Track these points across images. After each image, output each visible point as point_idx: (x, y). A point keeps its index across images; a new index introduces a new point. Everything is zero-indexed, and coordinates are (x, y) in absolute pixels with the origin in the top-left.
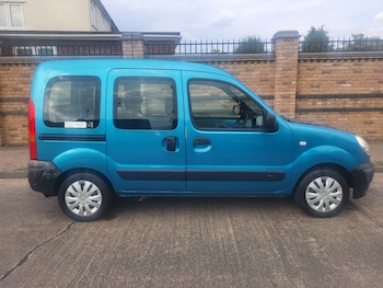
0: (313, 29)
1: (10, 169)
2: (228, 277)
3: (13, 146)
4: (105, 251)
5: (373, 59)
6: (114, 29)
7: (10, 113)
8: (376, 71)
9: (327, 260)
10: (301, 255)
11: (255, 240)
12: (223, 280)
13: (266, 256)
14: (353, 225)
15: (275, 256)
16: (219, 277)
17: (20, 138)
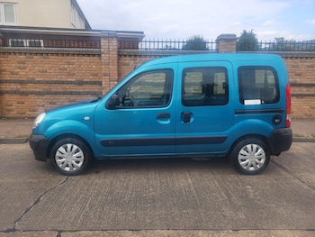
0: (245, 32)
1: (11, 137)
2: (190, 211)
3: (9, 119)
4: (98, 195)
5: (291, 58)
6: (88, 27)
7: (7, 92)
8: (293, 66)
9: (260, 200)
10: (241, 197)
11: (208, 187)
12: (188, 214)
13: (217, 198)
14: (277, 177)
15: (223, 197)
16: (185, 211)
17: (15, 112)
